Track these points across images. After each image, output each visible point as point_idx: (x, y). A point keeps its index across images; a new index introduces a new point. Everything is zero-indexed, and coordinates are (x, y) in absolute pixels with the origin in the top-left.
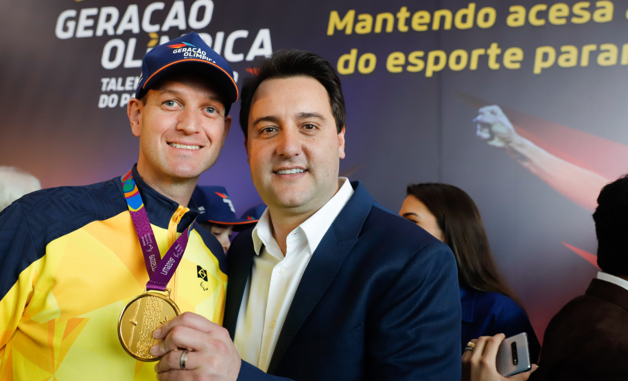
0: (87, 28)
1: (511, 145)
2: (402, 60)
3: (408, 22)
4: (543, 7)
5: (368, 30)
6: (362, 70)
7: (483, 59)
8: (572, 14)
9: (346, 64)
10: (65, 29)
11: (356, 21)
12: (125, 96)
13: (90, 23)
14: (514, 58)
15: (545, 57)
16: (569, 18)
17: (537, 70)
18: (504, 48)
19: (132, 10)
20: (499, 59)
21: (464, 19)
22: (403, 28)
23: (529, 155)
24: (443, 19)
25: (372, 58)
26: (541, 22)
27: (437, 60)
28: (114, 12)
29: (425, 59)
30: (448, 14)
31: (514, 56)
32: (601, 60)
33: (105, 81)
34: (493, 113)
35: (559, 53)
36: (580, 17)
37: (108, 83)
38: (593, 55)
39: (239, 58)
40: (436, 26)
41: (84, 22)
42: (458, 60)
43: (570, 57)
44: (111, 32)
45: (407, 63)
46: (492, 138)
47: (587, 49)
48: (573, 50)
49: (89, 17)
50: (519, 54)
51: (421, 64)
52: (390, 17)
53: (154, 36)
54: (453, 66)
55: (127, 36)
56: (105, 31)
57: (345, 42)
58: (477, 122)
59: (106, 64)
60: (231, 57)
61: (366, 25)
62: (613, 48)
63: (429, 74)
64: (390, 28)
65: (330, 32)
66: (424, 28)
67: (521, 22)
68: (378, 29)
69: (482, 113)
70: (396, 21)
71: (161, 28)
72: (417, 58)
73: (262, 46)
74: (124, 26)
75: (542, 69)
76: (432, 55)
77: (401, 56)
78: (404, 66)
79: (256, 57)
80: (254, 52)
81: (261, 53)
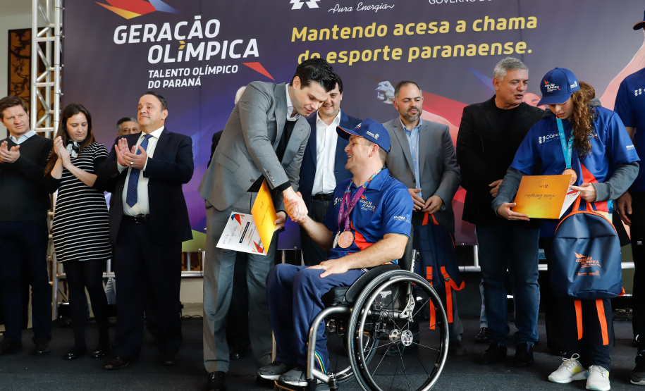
0: (135, 37)
2: (335, 57)
3: (338, 33)
4: (413, 25)
5: (315, 39)
7: (381, 55)
8: (428, 29)
10: (120, 38)
11: (308, 33)
12: (165, 81)
13: (138, 34)
14: (397, 54)
15: (414, 53)
16: (426, 31)
17: (410, 61)
18: (392, 48)
19: (167, 26)
20: (389, 54)
21: (370, 31)
22: (335, 37)
24: (358, 31)
26: (412, 33)
27: (355, 56)
28: (154, 27)
29: (348, 55)
30: (361, 29)
31: (397, 53)
32: (443, 55)
33: (151, 72)
34: (385, 85)
35: (421, 51)
36: (433, 30)
37: (153, 73)
38: (439, 51)
39: (239, 56)
40: (354, 36)
41: (132, 34)
42: (367, 55)
43: (427, 53)
44: (153, 40)
46: (386, 99)
47: (436, 48)
48: (429, 48)
49: (136, 30)
50: (400, 51)
51: (346, 58)
52: (327, 31)
53: (182, 42)
54: (364, 59)
55: (164, 43)
56: (149, 39)
57: (302, 46)
58: (378, 90)
59: (151, 60)
60: (233, 55)
61: (314, 36)
62: (449, 48)
63: (350, 64)
64: (328, 38)
65: (293, 40)
66: (348, 37)
67: (401, 33)
68: (321, 38)
69: (380, 86)
70: (331, 33)
71: (187, 37)
72: (344, 55)
73: (252, 49)
74: (161, 36)
75: (412, 60)
76: (352, 53)
77: (334, 54)
78: (336, 60)
79: (249, 56)
80: (247, 52)
81: (251, 53)
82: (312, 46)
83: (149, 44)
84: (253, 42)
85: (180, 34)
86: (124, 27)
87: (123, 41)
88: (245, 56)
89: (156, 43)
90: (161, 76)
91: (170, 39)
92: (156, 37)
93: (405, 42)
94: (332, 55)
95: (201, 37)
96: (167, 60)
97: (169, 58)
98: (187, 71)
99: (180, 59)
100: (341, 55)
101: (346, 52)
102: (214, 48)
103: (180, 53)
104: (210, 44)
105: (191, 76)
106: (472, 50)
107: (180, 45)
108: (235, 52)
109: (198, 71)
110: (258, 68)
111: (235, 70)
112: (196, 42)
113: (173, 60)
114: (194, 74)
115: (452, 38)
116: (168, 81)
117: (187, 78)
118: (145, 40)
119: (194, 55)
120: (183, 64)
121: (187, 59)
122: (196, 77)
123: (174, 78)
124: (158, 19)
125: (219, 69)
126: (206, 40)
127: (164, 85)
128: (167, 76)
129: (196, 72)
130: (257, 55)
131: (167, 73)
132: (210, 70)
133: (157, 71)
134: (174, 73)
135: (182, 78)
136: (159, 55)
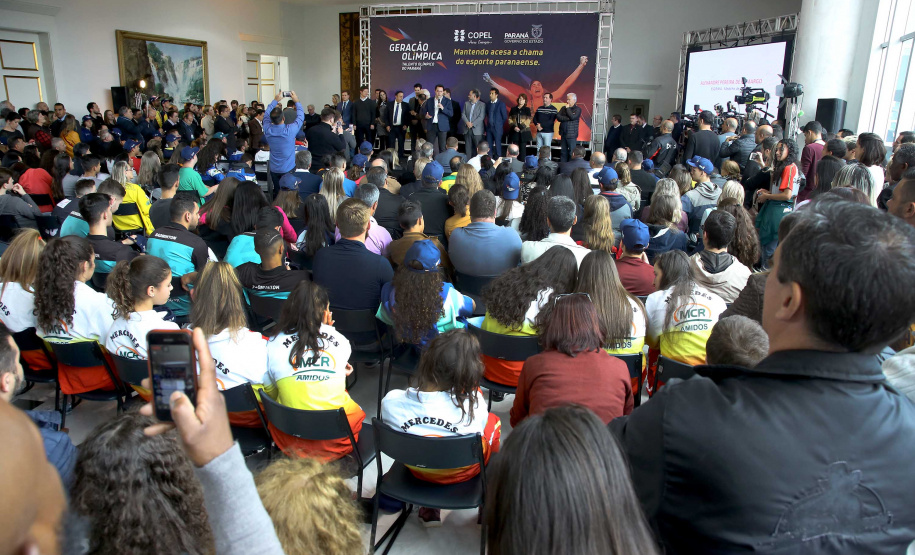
0: (397, 49)
3: (471, 52)
4: (498, 51)
6: (461, 64)
7: (485, 62)
9: (457, 62)
11: (460, 51)
12: (408, 67)
14: (491, 62)
15: (497, 62)
16: (503, 53)
18: (489, 60)
19: (409, 45)
20: (489, 62)
21: (482, 52)
22: (470, 54)
26: (497, 54)
27: (476, 62)
28: (404, 45)
30: (479, 51)
32: (508, 64)
33: (403, 63)
35: (500, 62)
36: (505, 53)
39: (435, 59)
40: (476, 54)
41: (396, 47)
42: (480, 62)
46: (486, 80)
47: (505, 61)
48: (503, 61)
49: (398, 46)
50: (493, 61)
51: (473, 63)
52: (467, 51)
54: (479, 64)
55: (408, 52)
57: (458, 57)
59: (403, 59)
61: (462, 53)
62: (510, 61)
64: (467, 54)
65: (455, 54)
66: (474, 54)
67: (493, 54)
68: (464, 54)
69: (485, 74)
71: (416, 50)
74: (407, 49)
82: (462, 57)
83: (403, 52)
84: (440, 54)
86: (393, 45)
88: (437, 59)
89: (405, 52)
91: (410, 51)
92: (405, 49)
93: (495, 58)
94: (468, 61)
95: (421, 50)
98: (416, 64)
99: (413, 59)
100: (471, 61)
101: (473, 60)
102: (426, 55)
103: (414, 56)
104: (425, 53)
105: (417, 66)
106: (518, 63)
107: (414, 53)
109: (420, 64)
110: (441, 64)
111: (433, 65)
112: (419, 52)
113: (411, 59)
115: (511, 57)
118: (401, 50)
119: (419, 57)
120: (415, 61)
121: (416, 59)
122: (419, 66)
123: (411, 66)
124: (406, 42)
125: (428, 64)
126: (423, 52)
127: (408, 69)
130: (441, 59)
131: (409, 64)
132: (424, 64)
133: (405, 63)
134: (412, 64)
135: (414, 66)
136: (405, 57)
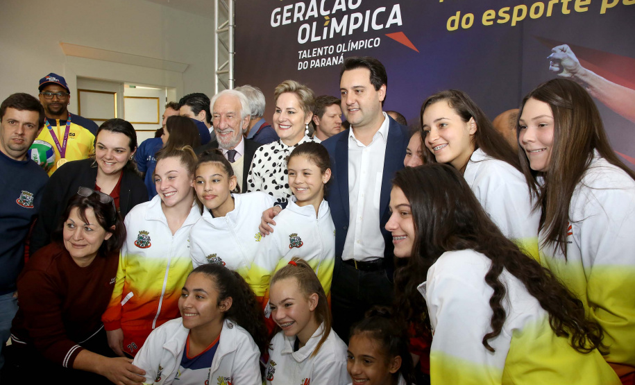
0: (287, 19)
1: (576, 75)
2: (493, 16)
6: (464, 26)
7: (558, 7)
9: (453, 24)
10: (276, 21)
12: (312, 61)
13: (289, 14)
14: (584, 3)
17: (603, 11)
19: (313, 3)
20: (571, 5)
23: (591, 83)
25: (471, 16)
27: (520, 12)
28: (302, 4)
29: (510, 13)
33: (300, 52)
34: (562, 50)
37: (302, 54)
39: (381, 27)
41: (286, 15)
42: (537, 10)
44: (302, 19)
45: (498, 17)
46: (561, 71)
49: (288, 11)
51: (507, 17)
53: (327, 18)
54: (533, 16)
55: (312, 19)
56: (298, 18)
58: (550, 58)
59: (300, 40)
60: (375, 27)
63: (513, 24)
65: (441, 0)
69: (555, 52)
71: (331, 12)
72: (505, 12)
73: (395, 17)
74: (309, 14)
75: (607, 9)
76: (516, 9)
77: (493, 12)
78: (495, 20)
79: (391, 25)
80: (391, 21)
81: (394, 21)
83: (300, 23)
84: (396, 8)
85: (325, 9)
86: (278, 10)
87: (278, 24)
88: (388, 26)
89: (305, 22)
90: (309, 56)
91: (316, 16)
92: (304, 15)
94: (489, 15)
95: (344, 9)
96: (314, 39)
97: (316, 36)
98: (331, 48)
99: (325, 37)
100: (501, 13)
101: (507, 9)
102: (356, 20)
103: (326, 29)
104: (353, 16)
105: (335, 54)
107: (326, 20)
108: (378, 23)
109: (341, 48)
110: (401, 38)
111: (377, 44)
112: (339, 15)
113: (319, 38)
114: (338, 51)
116: (314, 61)
117: (331, 56)
118: (295, 20)
119: (338, 31)
120: (328, 42)
121: (331, 36)
122: (339, 55)
123: (320, 57)
125: (362, 43)
126: (349, 12)
127: (312, 65)
128: (313, 56)
129: (339, 50)
130: (400, 23)
131: (314, 52)
132: (353, 46)
133: (305, 51)
134: (320, 52)
135: (327, 56)
136: (307, 34)
